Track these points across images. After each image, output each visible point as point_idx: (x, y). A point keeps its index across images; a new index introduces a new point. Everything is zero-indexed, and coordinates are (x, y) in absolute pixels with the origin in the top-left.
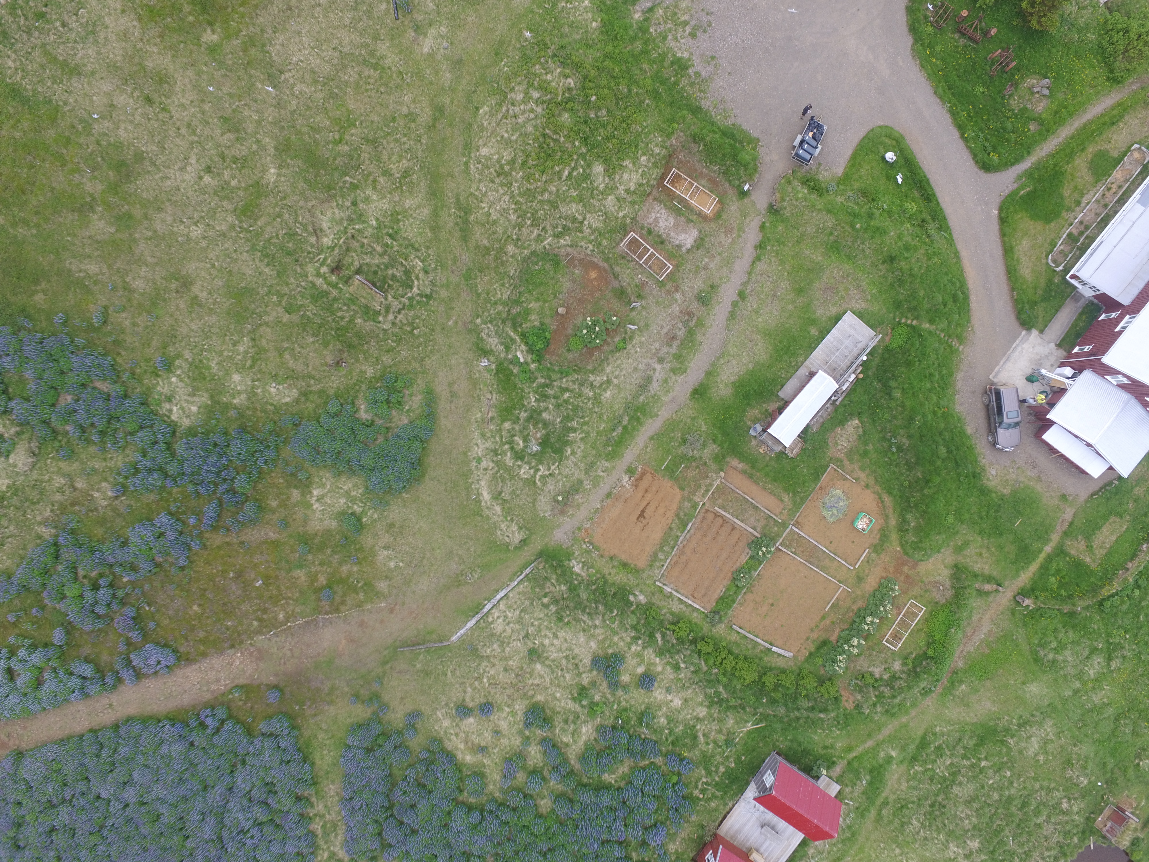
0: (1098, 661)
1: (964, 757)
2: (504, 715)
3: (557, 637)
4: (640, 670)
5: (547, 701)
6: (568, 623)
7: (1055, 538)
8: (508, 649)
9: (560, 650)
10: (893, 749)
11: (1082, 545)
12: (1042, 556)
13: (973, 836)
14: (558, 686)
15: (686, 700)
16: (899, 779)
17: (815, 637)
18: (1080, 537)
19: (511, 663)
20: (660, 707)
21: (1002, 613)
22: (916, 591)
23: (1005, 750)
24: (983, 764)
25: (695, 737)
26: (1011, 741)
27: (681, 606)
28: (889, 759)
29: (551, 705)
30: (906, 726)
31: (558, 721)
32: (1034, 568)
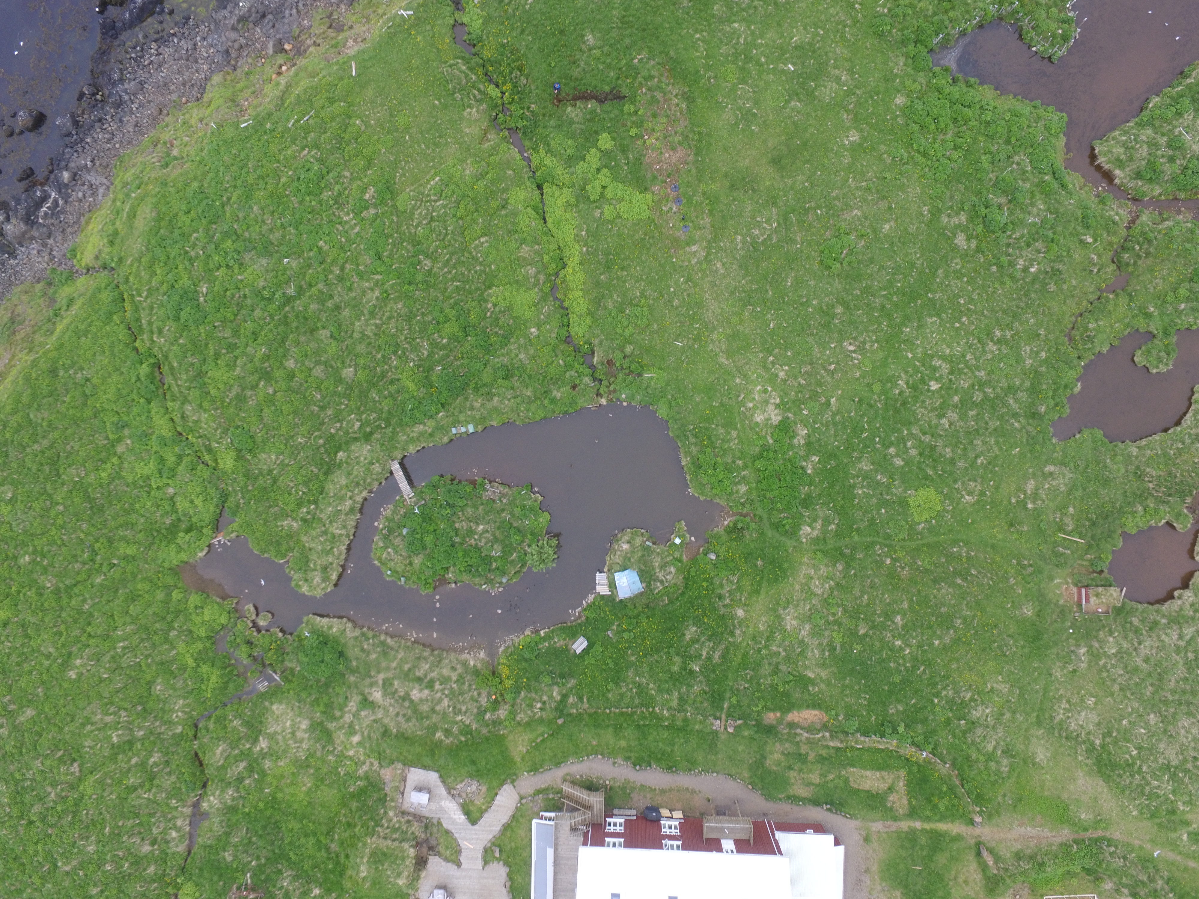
7: (905, 825)
11: (893, 798)
12: (927, 826)
18: (889, 805)
32: (942, 826)
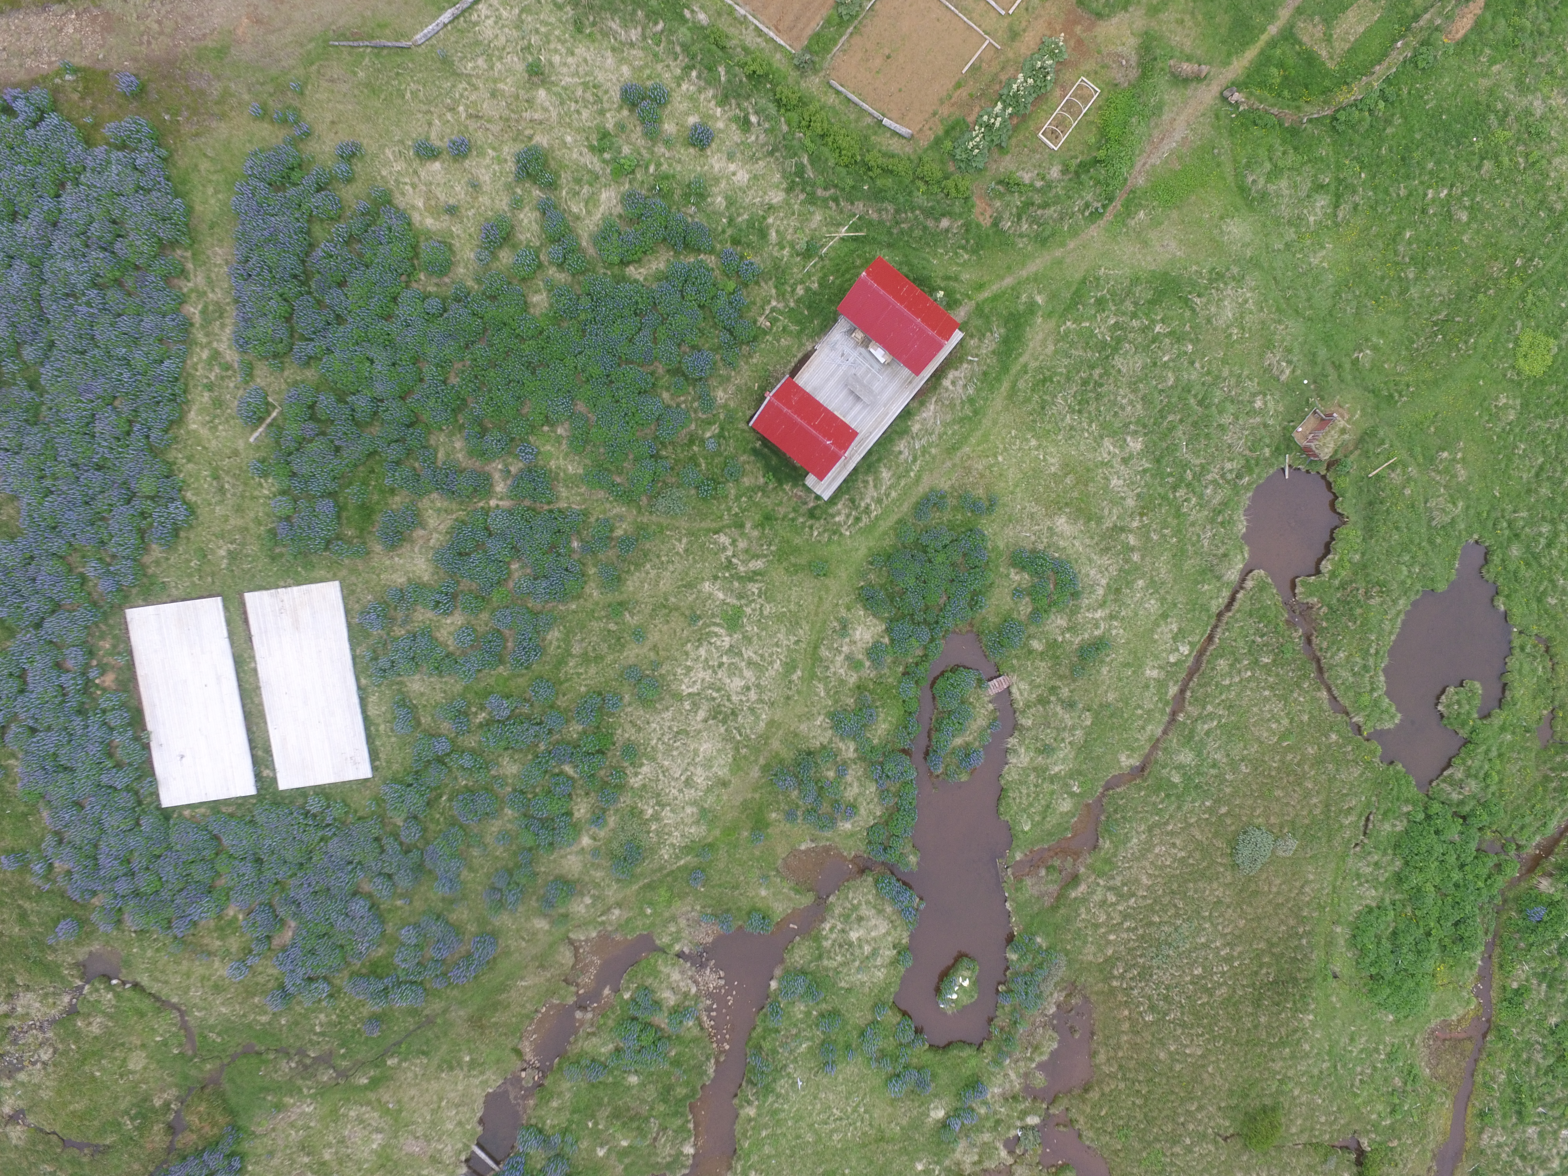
0: (1322, 201)
1: (1134, 315)
2: (488, 161)
3: (573, 54)
4: (692, 120)
5: (552, 147)
6: (590, 35)
7: (1284, 14)
8: (498, 65)
9: (576, 74)
10: (1039, 293)
11: (1319, 31)
12: (1264, 38)
13: (1136, 432)
14: (569, 125)
15: (755, 177)
16: (1045, 340)
17: (946, 113)
18: (1317, 19)
19: (501, 86)
20: (717, 180)
21: (1203, 115)
22: (1090, 65)
23: (1188, 314)
24: (1157, 329)
25: (763, 234)
26: (1197, 300)
27: (759, 40)
28: (1032, 308)
29: (558, 153)
30: (1059, 262)
31: (565, 178)
32: (1251, 53)
